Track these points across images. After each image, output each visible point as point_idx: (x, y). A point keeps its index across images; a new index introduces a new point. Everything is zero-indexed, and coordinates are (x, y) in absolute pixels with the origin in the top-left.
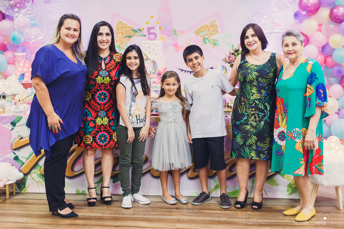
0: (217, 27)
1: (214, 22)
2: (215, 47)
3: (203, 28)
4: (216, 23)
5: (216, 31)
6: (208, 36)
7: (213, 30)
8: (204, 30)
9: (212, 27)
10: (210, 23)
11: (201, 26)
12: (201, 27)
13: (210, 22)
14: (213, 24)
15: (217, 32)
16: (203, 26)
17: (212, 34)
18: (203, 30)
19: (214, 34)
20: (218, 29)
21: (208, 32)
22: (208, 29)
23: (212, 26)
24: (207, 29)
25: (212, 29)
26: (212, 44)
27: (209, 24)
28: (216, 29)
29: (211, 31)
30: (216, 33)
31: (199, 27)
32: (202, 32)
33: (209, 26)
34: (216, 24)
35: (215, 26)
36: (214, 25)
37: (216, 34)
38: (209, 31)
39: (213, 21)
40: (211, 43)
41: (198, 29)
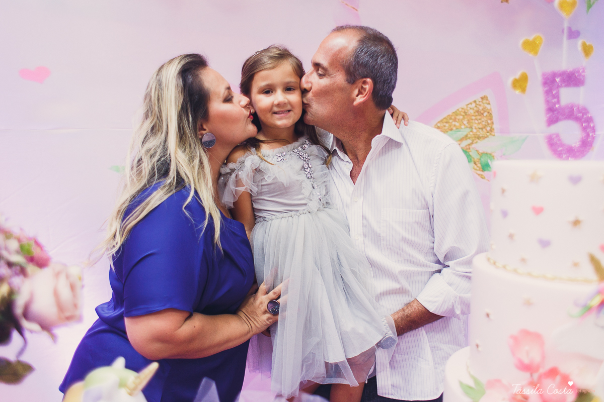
0: (490, 114)
1: (484, 101)
2: (485, 174)
3: (455, 120)
4: (489, 104)
5: (488, 128)
6: (469, 141)
7: (480, 126)
8: (457, 124)
9: (479, 117)
10: (474, 105)
11: (450, 113)
12: (450, 117)
13: (475, 102)
14: (481, 108)
15: (492, 130)
16: (456, 113)
17: (479, 138)
18: (455, 125)
19: (484, 138)
20: (493, 123)
21: (469, 130)
22: (469, 122)
23: (479, 113)
24: (465, 122)
25: (476, 122)
26: (475, 167)
27: (470, 106)
28: (489, 122)
29: (476, 128)
30: (488, 134)
31: (445, 115)
32: (451, 130)
33: (472, 112)
34: (488, 107)
35: (485, 114)
36: (484, 110)
37: (487, 137)
38: (471, 127)
39: (482, 98)
40: (475, 163)
41: (441, 121)
